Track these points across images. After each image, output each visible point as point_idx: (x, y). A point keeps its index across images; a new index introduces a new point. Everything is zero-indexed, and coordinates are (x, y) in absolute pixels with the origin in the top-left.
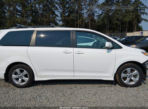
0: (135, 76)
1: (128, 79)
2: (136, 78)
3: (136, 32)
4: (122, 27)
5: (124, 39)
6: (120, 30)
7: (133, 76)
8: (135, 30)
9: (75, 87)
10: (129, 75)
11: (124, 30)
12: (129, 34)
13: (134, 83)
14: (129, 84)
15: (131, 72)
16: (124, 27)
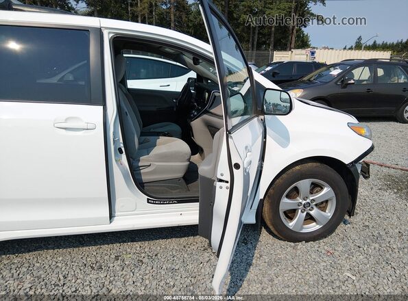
0: (322, 205)
1: (301, 215)
2: (324, 209)
3: (299, 51)
4: (259, 33)
5: (269, 68)
6: (255, 43)
7: (316, 205)
8: (292, 46)
9: (117, 258)
10: (304, 202)
11: (264, 43)
12: (280, 57)
13: (318, 227)
14: (304, 231)
15: (311, 193)
16: (264, 35)
